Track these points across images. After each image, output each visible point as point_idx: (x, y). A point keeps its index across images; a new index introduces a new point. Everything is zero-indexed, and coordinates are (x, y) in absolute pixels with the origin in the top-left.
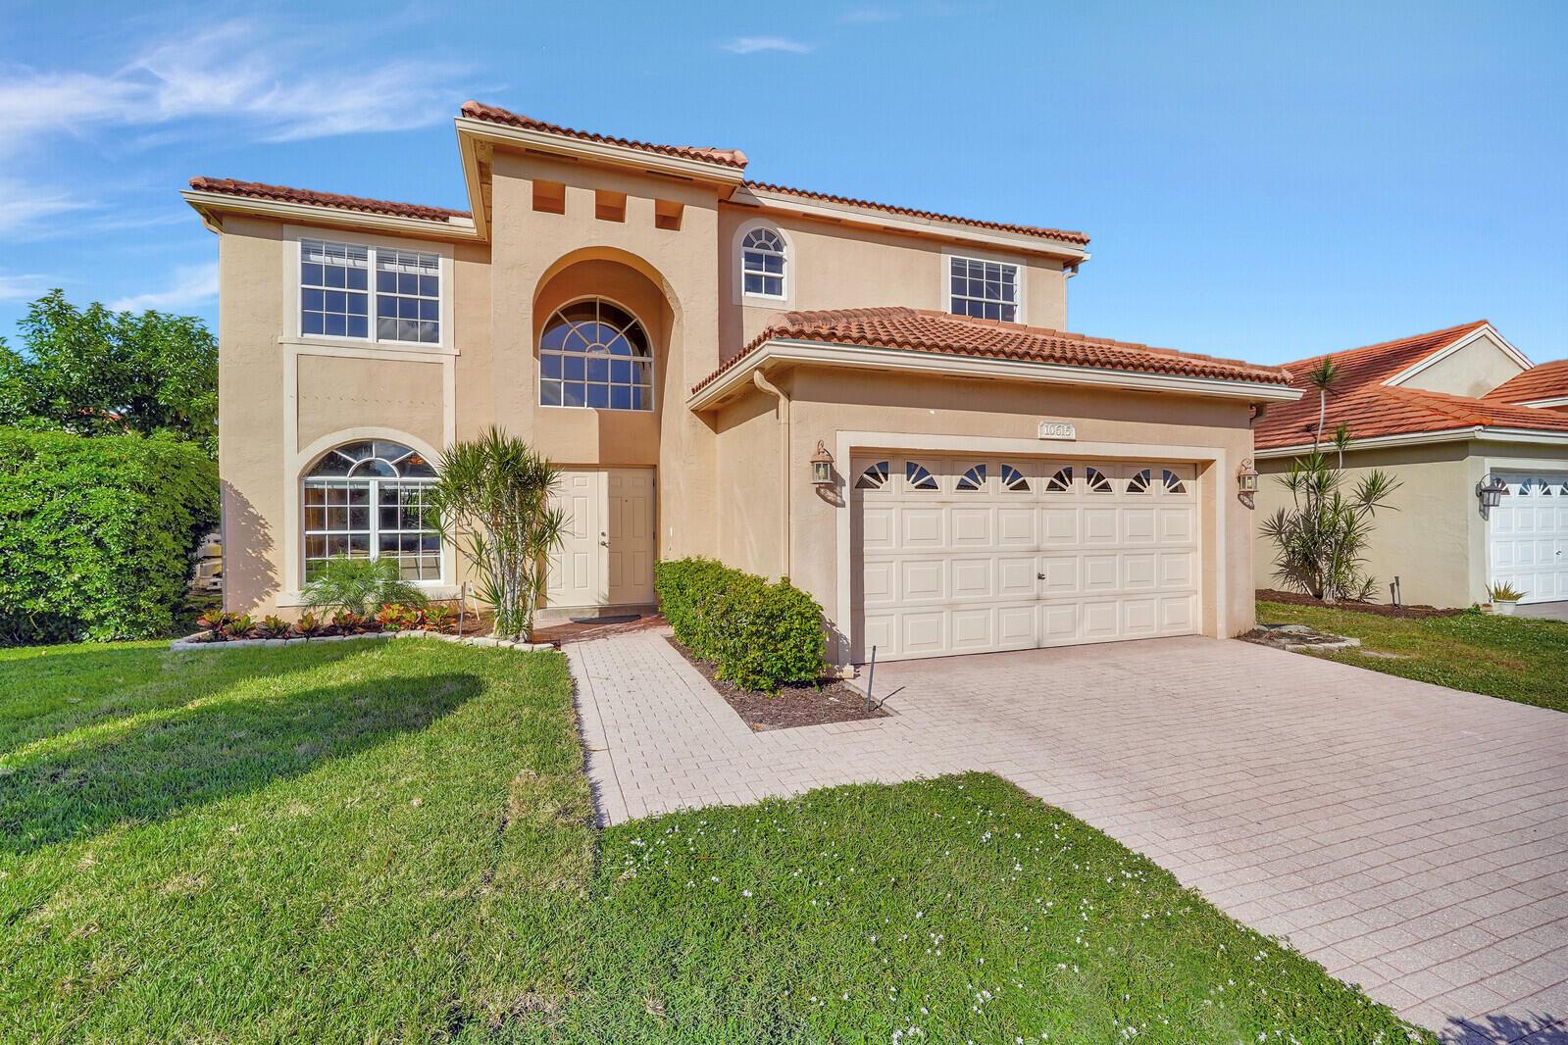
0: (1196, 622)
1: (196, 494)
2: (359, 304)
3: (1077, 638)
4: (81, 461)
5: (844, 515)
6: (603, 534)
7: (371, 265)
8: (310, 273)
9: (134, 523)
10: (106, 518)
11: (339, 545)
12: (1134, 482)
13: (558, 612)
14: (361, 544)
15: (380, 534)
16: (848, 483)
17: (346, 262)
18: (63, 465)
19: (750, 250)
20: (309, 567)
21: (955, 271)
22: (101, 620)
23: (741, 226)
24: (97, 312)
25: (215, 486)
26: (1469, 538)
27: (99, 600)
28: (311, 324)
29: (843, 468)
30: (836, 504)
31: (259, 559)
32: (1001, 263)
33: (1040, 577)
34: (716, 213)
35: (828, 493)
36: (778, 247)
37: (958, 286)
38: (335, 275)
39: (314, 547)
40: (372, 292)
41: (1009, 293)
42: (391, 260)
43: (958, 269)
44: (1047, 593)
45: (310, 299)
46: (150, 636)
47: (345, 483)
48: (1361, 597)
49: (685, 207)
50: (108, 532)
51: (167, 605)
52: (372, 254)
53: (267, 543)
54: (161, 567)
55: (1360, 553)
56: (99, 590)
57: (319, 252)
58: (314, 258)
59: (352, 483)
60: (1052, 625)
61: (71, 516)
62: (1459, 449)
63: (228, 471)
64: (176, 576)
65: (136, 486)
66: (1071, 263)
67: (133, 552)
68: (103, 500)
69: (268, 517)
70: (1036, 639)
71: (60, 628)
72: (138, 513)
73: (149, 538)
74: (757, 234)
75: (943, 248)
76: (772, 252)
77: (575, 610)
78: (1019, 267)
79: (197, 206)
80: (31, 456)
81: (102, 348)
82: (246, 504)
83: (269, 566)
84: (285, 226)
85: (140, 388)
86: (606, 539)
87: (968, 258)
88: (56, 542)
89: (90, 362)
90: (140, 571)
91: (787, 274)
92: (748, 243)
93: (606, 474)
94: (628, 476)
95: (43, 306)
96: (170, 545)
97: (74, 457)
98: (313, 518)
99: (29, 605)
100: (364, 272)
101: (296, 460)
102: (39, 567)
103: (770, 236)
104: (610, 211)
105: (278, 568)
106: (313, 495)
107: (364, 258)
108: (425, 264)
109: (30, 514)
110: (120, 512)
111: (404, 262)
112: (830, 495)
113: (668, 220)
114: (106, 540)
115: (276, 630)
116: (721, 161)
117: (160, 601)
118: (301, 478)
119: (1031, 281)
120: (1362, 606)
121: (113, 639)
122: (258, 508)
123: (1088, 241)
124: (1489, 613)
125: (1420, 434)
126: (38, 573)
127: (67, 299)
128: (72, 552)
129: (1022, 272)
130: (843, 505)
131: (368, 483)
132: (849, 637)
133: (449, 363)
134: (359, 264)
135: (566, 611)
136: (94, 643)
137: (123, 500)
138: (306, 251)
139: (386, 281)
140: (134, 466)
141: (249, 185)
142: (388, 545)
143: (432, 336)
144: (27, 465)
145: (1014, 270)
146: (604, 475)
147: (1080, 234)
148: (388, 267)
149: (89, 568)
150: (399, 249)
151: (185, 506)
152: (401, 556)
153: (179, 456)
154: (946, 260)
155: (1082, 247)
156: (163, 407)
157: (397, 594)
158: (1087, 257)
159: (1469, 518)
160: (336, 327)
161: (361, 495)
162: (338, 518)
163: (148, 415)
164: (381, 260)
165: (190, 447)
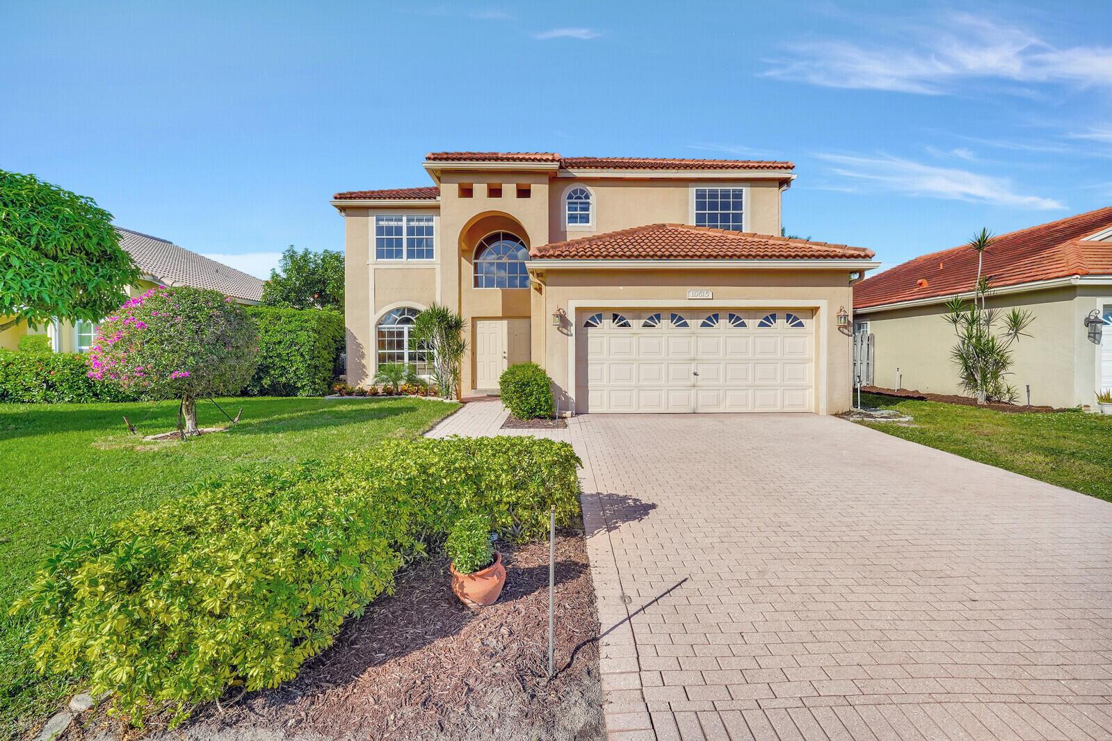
0: (810, 405)
1: (336, 334)
2: (399, 242)
3: (721, 409)
4: (296, 321)
5: (572, 340)
6: (504, 352)
7: (404, 224)
8: (380, 230)
9: (313, 346)
10: (304, 343)
11: (391, 357)
12: (764, 321)
13: (482, 391)
14: (401, 357)
15: (409, 353)
16: (574, 325)
17: (393, 224)
18: (290, 322)
19: (570, 201)
20: (380, 366)
21: (698, 196)
22: (303, 386)
23: (565, 189)
24: (306, 253)
25: (344, 329)
26: (1075, 357)
27: (302, 378)
28: (380, 255)
29: (572, 317)
30: (567, 335)
31: (360, 363)
32: (731, 188)
33: (695, 374)
34: (547, 186)
35: (564, 330)
36: (587, 197)
37: (700, 206)
38: (389, 230)
39: (382, 358)
40: (405, 237)
41: (738, 206)
42: (413, 220)
43: (700, 195)
44: (699, 383)
45: (380, 242)
46: (320, 395)
47: (394, 328)
48: (1009, 400)
49: (532, 185)
50: (304, 350)
51: (326, 382)
52: (404, 219)
53: (363, 356)
54: (323, 365)
55: (1010, 368)
56: (302, 374)
57: (383, 220)
58: (381, 223)
59: (397, 328)
60: (705, 401)
61: (292, 343)
62: (1069, 292)
63: (347, 325)
64: (329, 370)
65: (314, 331)
66: (784, 182)
67: (313, 358)
68: (303, 336)
69: (364, 345)
70: (692, 408)
71: (289, 390)
72: (315, 342)
73: (319, 353)
74: (575, 192)
75: (690, 184)
76: (584, 200)
77: (490, 390)
78: (744, 189)
79: (336, 206)
80: (280, 319)
81: (306, 270)
82: (355, 338)
83: (364, 366)
84: (370, 210)
85: (320, 286)
86: (506, 355)
87: (707, 188)
88: (288, 354)
89: (302, 276)
90: (316, 367)
91: (592, 212)
92: (570, 197)
93: (506, 321)
94: (517, 322)
95: (287, 253)
96: (326, 356)
97: (294, 319)
98: (381, 345)
99: (280, 379)
100: (401, 228)
101: (373, 319)
102: (283, 364)
103: (582, 192)
104: (495, 192)
105: (367, 367)
106: (381, 334)
107: (401, 220)
108: (428, 220)
109: (280, 342)
110: (308, 342)
111: (419, 220)
112: (565, 331)
113: (524, 193)
114: (304, 353)
115: (362, 393)
116: (547, 160)
117: (324, 380)
118: (376, 327)
119: (753, 196)
120: (1010, 408)
121: (307, 396)
122: (360, 341)
123: (794, 167)
124: (1087, 412)
125: (1042, 282)
126: (283, 366)
127: (295, 250)
128: (293, 358)
129: (746, 191)
130: (572, 335)
131: (403, 328)
132: (574, 399)
133: (438, 268)
134: (400, 223)
135: (486, 391)
136: (302, 395)
137: (309, 337)
138: (378, 220)
139: (411, 231)
140: (314, 322)
141: (355, 193)
142: (412, 358)
143: (430, 254)
144: (279, 323)
145: (741, 191)
146: (505, 322)
147: (787, 163)
148: (412, 224)
149: (299, 365)
150: (416, 214)
151: (332, 339)
152: (418, 363)
153: (330, 317)
154: (692, 191)
155: (789, 171)
156: (328, 294)
157: (411, 380)
158: (794, 177)
159: (1075, 343)
160: (390, 255)
161: (400, 334)
162: (391, 344)
163: (324, 299)
164: (409, 220)
165: (335, 313)
